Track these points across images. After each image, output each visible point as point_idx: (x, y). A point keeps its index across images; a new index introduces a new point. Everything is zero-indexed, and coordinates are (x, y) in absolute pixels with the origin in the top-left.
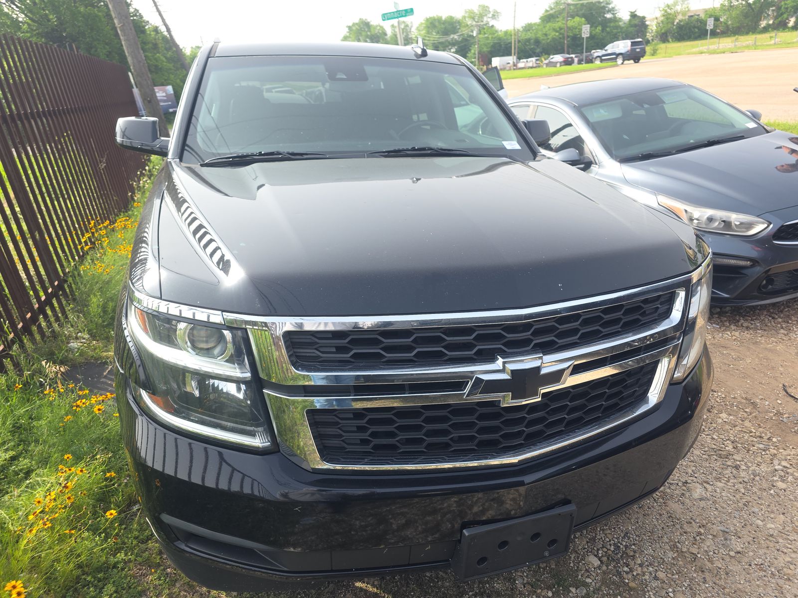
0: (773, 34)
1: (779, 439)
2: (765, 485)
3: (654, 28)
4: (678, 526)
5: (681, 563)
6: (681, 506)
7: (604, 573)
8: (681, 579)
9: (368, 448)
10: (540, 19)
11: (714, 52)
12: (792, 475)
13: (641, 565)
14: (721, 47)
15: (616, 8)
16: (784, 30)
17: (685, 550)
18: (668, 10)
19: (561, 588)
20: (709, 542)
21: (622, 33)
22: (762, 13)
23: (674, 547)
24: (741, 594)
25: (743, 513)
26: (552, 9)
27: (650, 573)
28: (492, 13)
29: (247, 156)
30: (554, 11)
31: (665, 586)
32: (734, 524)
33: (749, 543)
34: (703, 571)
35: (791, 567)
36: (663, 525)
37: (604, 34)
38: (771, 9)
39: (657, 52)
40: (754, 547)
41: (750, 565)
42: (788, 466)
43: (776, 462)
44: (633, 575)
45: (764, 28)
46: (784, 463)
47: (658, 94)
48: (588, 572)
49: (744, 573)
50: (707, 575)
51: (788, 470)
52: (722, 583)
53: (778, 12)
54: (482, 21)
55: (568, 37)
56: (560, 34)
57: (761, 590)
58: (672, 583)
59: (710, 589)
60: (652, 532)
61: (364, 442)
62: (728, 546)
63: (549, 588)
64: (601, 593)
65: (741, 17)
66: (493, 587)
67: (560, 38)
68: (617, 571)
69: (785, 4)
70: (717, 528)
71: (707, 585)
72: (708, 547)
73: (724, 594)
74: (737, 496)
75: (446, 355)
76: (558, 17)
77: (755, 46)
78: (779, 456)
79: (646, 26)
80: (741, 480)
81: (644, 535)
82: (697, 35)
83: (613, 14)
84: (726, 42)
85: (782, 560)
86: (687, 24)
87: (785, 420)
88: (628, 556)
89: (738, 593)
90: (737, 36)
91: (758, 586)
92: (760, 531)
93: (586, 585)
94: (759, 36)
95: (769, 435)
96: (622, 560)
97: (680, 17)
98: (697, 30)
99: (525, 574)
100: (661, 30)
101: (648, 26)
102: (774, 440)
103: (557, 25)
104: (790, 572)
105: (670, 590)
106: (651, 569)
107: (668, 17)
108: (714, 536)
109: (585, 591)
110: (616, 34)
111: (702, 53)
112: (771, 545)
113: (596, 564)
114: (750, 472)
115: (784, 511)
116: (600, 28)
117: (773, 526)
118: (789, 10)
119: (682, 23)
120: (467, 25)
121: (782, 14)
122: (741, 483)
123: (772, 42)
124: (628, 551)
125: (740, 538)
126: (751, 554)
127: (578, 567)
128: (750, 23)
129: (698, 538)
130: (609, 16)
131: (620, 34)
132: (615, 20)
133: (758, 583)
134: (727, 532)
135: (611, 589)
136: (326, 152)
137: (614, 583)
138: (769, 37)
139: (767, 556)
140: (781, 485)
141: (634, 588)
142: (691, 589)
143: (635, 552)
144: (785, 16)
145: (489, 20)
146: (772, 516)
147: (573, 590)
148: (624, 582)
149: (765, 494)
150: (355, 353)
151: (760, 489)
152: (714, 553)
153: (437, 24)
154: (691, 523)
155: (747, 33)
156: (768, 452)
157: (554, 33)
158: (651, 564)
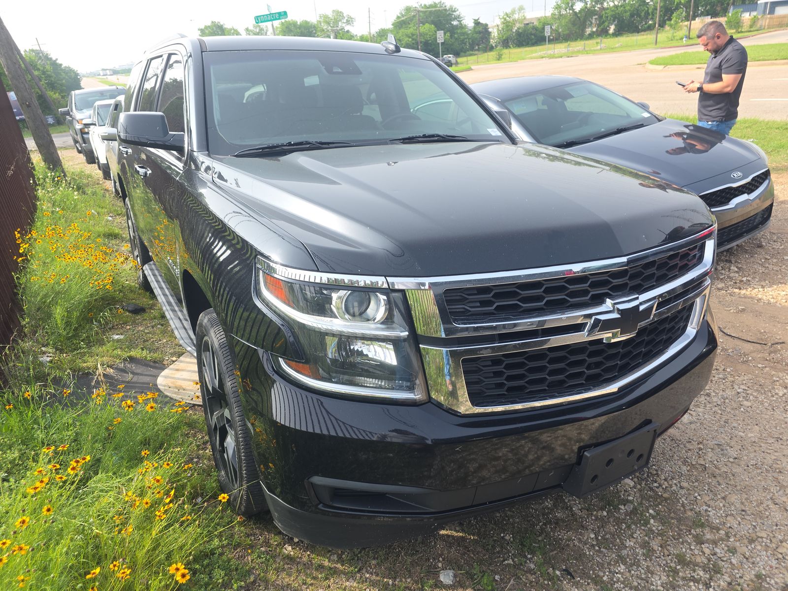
0: (599, 40)
1: (732, 369)
2: (735, 406)
3: (496, 34)
4: (682, 446)
5: (695, 473)
6: (677, 430)
7: (640, 490)
8: (701, 485)
9: (503, 391)
10: (393, 25)
11: (551, 57)
12: (752, 395)
13: (665, 480)
14: (556, 52)
15: (461, 16)
16: (606, 36)
17: (694, 463)
18: (508, 18)
19: (612, 508)
20: (710, 454)
21: (469, 39)
22: (586, 21)
23: (685, 462)
24: (750, 488)
25: (726, 429)
26: (403, 16)
27: (675, 484)
28: (346, 18)
29: (278, 146)
30: (405, 18)
31: (691, 492)
32: (723, 438)
33: (740, 450)
34: (715, 477)
35: (779, 462)
36: (669, 447)
37: (453, 40)
38: (594, 17)
39: (503, 57)
40: (745, 452)
41: (748, 466)
42: (747, 388)
43: (736, 387)
44: (663, 488)
45: (590, 34)
46: (743, 387)
47: (566, 89)
48: (627, 491)
49: (746, 472)
50: (719, 478)
51: (748, 392)
52: (732, 482)
53: (600, 21)
54: (337, 27)
55: (421, 42)
56: (413, 39)
57: (763, 483)
58: (696, 489)
59: (726, 488)
60: (663, 453)
61: (500, 385)
62: (726, 455)
63: (602, 509)
64: (644, 506)
65: (570, 25)
66: (556, 516)
67: (413, 44)
68: (649, 487)
69: (606, 13)
70: (711, 443)
71: (723, 486)
72: (711, 458)
73: (737, 490)
74: (717, 417)
75: (568, 301)
76: (409, 24)
77: (585, 51)
78: (737, 382)
79: (489, 33)
80: (715, 404)
81: (658, 456)
82: (534, 41)
83: (458, 21)
84: (561, 48)
85: (769, 459)
86: (525, 31)
87: (731, 354)
88: (653, 475)
89: (747, 488)
90: (569, 42)
91: (760, 480)
92: (745, 440)
93: (631, 502)
94: (587, 42)
95: (723, 367)
96: (650, 478)
97: (518, 25)
98: (533, 37)
99: (577, 502)
100: (503, 37)
101: (491, 33)
102: (728, 370)
103: (410, 31)
104: (779, 466)
105: (696, 494)
106: (675, 482)
107: (507, 25)
108: (712, 449)
109: (632, 507)
110: (463, 40)
111: (542, 58)
112: (757, 449)
113: (632, 485)
114: (720, 397)
115: (757, 423)
116: (449, 35)
117: (752, 435)
118: (609, 19)
119: (520, 31)
120: (323, 30)
121: (604, 22)
122: (716, 406)
123: (599, 47)
124: (651, 471)
125: (732, 447)
126: (745, 458)
127: (617, 490)
128: (578, 31)
129: (700, 452)
130: (455, 23)
131: (467, 40)
132: (462, 27)
133: (759, 478)
134: (720, 445)
135: (651, 501)
136: (351, 141)
137: (650, 497)
138: (595, 43)
139: (758, 457)
140: (746, 403)
141: (669, 498)
142: (711, 491)
143: (656, 470)
144: (606, 24)
145: (344, 25)
146: (749, 427)
147: (622, 507)
148: (658, 495)
149: (737, 412)
150: (497, 306)
151: (732, 409)
152: (718, 462)
153: (292, 28)
154: (691, 442)
155: (576, 40)
156: (727, 380)
157: (407, 39)
158: (673, 478)
